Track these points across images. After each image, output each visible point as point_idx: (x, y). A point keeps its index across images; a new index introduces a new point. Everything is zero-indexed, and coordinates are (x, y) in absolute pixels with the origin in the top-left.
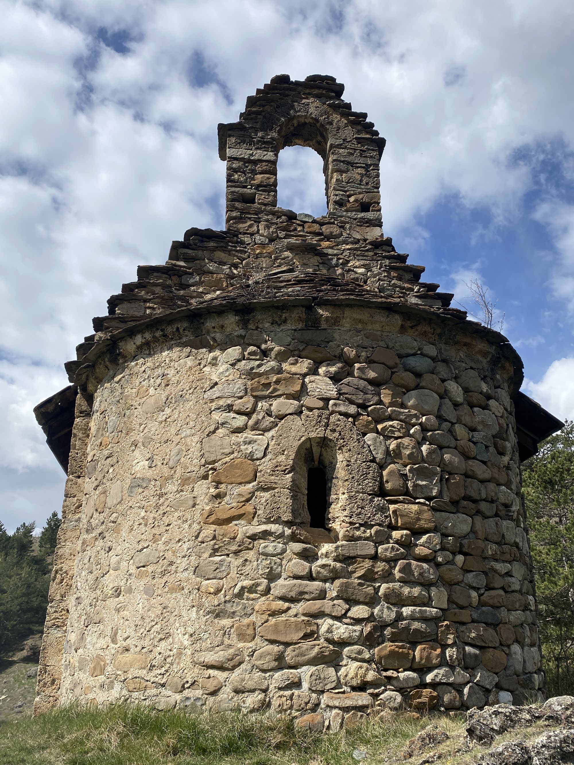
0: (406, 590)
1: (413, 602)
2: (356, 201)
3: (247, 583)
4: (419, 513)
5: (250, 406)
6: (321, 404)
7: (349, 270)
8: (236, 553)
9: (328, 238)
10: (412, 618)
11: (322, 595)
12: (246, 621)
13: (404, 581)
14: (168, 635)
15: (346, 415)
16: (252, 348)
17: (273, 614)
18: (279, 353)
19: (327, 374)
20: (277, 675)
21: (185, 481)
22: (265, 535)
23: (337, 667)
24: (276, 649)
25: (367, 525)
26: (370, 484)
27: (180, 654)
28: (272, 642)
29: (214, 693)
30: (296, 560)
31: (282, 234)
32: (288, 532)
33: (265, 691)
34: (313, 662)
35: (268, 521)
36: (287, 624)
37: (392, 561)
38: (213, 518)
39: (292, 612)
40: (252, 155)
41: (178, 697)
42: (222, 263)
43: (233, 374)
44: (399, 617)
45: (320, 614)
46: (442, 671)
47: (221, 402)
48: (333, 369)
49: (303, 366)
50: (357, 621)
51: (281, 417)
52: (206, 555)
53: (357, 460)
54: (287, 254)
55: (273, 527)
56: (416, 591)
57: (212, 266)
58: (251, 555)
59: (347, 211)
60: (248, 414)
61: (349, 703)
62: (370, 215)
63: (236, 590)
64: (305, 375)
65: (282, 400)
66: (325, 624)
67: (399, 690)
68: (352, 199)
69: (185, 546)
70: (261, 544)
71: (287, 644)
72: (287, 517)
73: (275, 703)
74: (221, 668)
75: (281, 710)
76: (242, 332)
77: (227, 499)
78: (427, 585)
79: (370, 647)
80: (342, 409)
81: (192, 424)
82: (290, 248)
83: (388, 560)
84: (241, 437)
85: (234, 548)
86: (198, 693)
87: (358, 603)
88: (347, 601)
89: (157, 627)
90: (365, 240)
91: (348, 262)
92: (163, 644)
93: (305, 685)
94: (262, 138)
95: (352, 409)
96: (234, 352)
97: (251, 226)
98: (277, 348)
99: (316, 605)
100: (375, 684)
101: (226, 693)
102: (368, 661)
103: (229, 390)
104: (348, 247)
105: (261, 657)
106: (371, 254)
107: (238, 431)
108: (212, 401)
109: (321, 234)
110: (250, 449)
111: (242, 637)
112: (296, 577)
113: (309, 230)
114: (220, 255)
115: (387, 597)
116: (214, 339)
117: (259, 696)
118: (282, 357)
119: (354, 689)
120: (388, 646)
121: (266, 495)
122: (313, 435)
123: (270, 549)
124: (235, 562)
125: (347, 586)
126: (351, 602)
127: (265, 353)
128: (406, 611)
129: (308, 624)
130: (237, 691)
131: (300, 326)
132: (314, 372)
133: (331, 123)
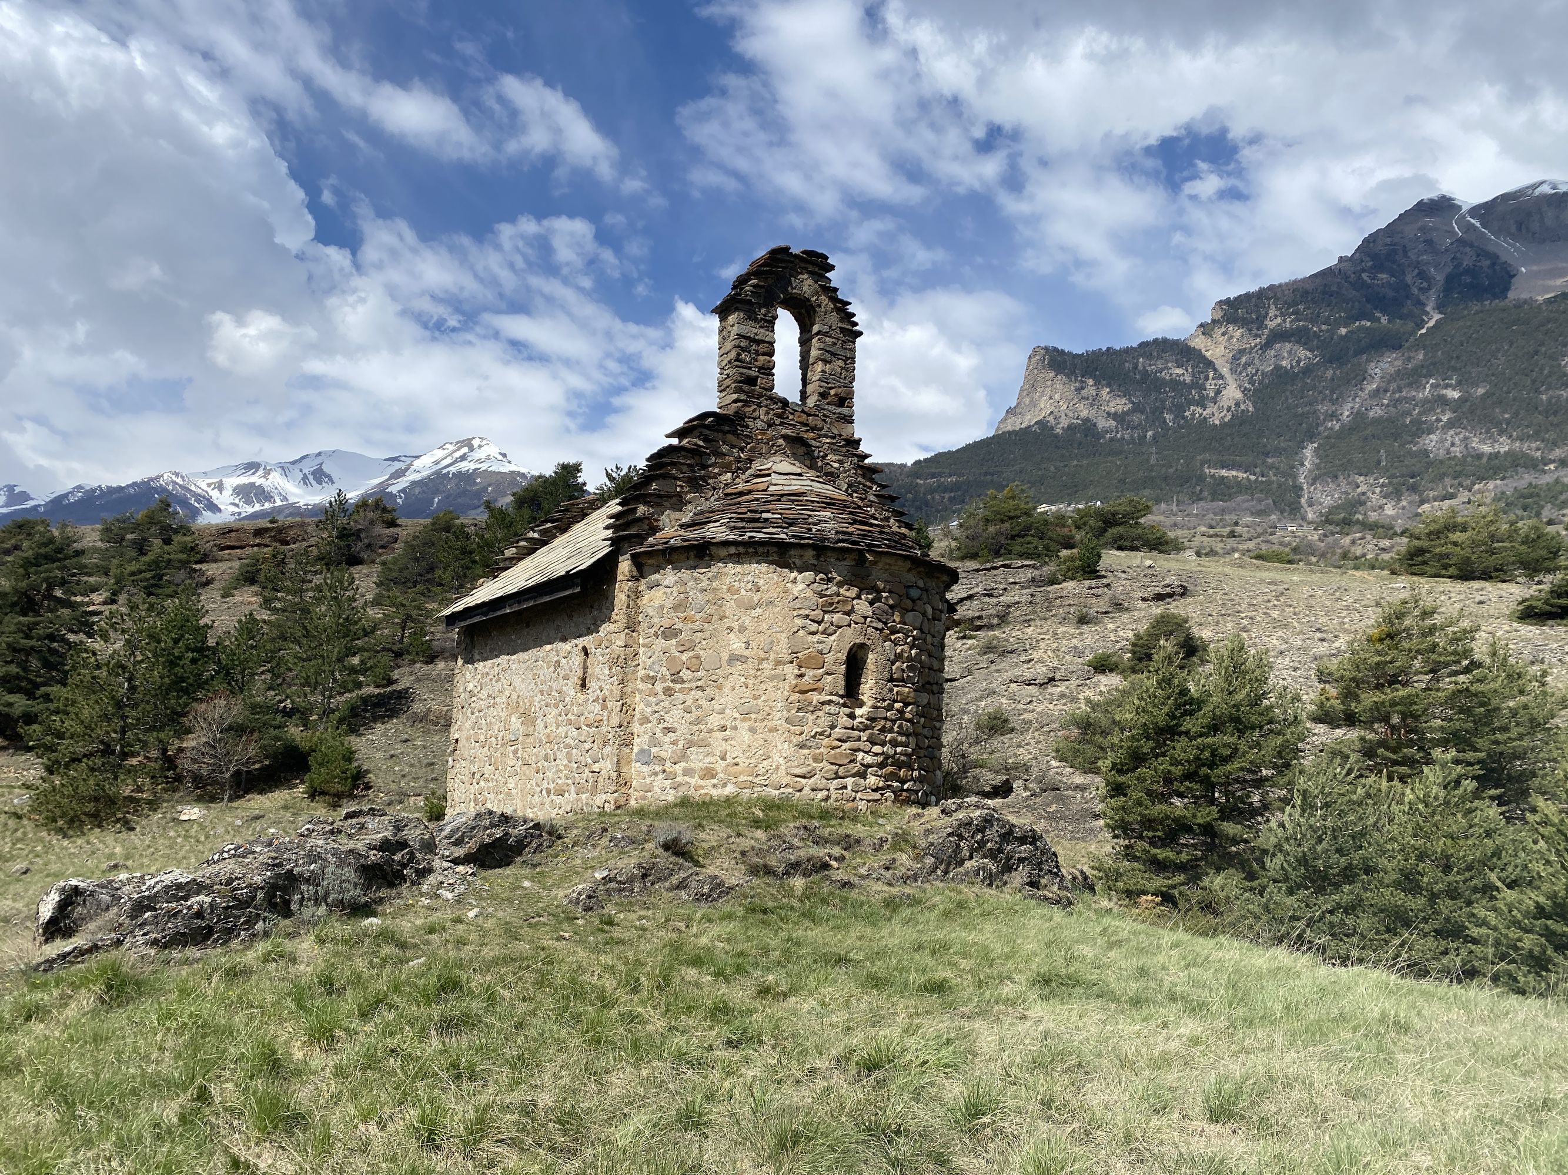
0: (899, 738)
1: (902, 744)
2: (836, 395)
3: (819, 730)
4: (909, 693)
5: (821, 617)
6: (863, 620)
7: (828, 464)
8: (813, 712)
9: (813, 429)
10: (901, 754)
11: (859, 739)
12: (818, 751)
13: (899, 733)
14: (769, 757)
15: (876, 629)
16: (822, 576)
17: (833, 748)
18: (840, 582)
19: (867, 600)
20: (835, 782)
21: (778, 663)
22: (830, 702)
23: (865, 778)
24: (835, 768)
25: (884, 700)
26: (886, 675)
27: (777, 768)
28: (832, 764)
29: (800, 791)
30: (845, 718)
31: (778, 421)
32: (842, 701)
33: (828, 790)
34: (853, 776)
35: (831, 694)
36: (841, 754)
37: (894, 721)
38: (797, 689)
39: (843, 748)
40: (756, 334)
41: (777, 792)
42: (733, 446)
43: (809, 593)
44: (896, 753)
45: (858, 750)
46: (911, 783)
47: (802, 612)
48: (870, 597)
49: (853, 592)
50: (876, 754)
51: (840, 627)
52: (794, 711)
53: (882, 660)
54: (781, 441)
55: (834, 698)
56: (904, 739)
57: (725, 448)
58: (821, 713)
59: (828, 404)
60: (819, 623)
61: (870, 798)
62: (844, 411)
63: (813, 734)
64: (853, 599)
65: (839, 615)
66: (860, 755)
67: (893, 792)
68: (832, 392)
69: (779, 705)
70: (827, 708)
71: (840, 765)
72: (841, 692)
73: (834, 796)
74: (804, 777)
75: (837, 801)
76: (815, 562)
77: (806, 678)
78: (907, 735)
79: (881, 769)
80: (874, 624)
81: (780, 624)
82: (785, 437)
83: (891, 721)
84: (816, 638)
85: (811, 709)
86: (790, 790)
87: (876, 744)
88: (871, 743)
89: (761, 752)
90: (840, 436)
91: (827, 455)
92: (765, 762)
93: (849, 788)
94: (765, 315)
95: (880, 625)
96: (809, 575)
97: (754, 411)
98: (839, 578)
99: (856, 745)
100: (882, 789)
101: (807, 790)
102: (880, 776)
103: (807, 604)
104: (828, 441)
105: (826, 772)
106: (844, 450)
107: (813, 633)
108: (795, 610)
109: (806, 425)
110: (820, 647)
111: (815, 760)
112: (846, 728)
113: (799, 420)
114: (730, 437)
115: (890, 742)
116: (794, 563)
117: (825, 793)
118: (840, 585)
119: (873, 790)
120: (890, 769)
121: (830, 678)
122: (858, 641)
123: (832, 711)
124: (811, 717)
125: (872, 734)
126: (873, 743)
127: (830, 580)
128: (899, 749)
129: (852, 755)
130: (813, 790)
131: (853, 563)
132: (859, 597)
133: (820, 306)
